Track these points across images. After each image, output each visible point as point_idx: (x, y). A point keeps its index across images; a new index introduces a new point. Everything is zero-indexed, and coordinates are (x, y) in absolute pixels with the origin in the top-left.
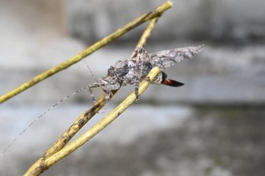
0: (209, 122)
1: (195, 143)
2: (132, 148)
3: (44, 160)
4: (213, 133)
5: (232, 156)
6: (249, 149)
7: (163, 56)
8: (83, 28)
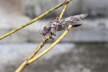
0: (81, 50)
1: (76, 58)
2: (50, 60)
3: (27, 61)
4: (83, 54)
5: (91, 63)
6: (98, 60)
7: (68, 21)
8: (30, 12)
